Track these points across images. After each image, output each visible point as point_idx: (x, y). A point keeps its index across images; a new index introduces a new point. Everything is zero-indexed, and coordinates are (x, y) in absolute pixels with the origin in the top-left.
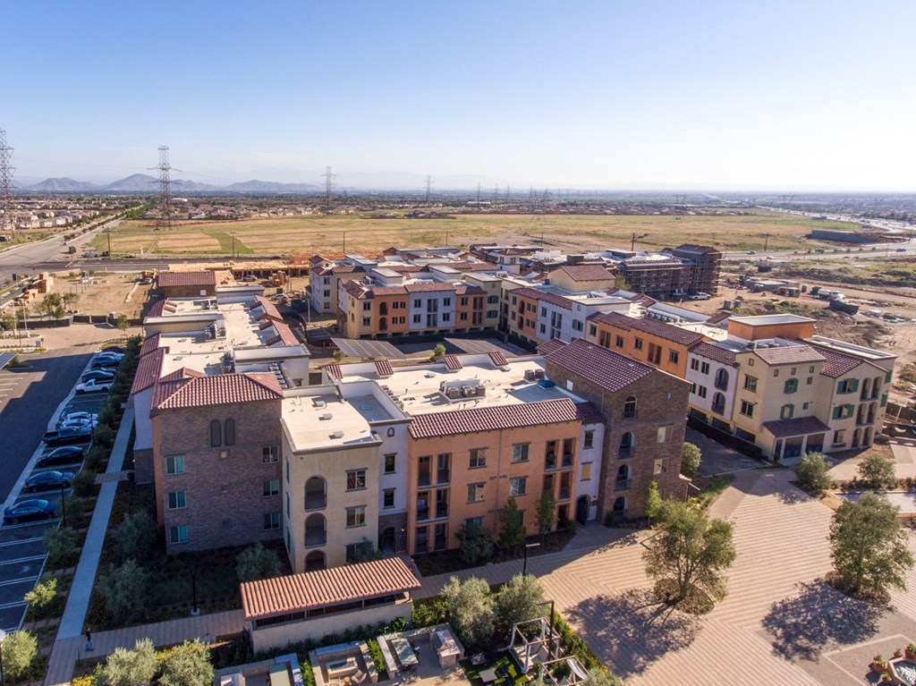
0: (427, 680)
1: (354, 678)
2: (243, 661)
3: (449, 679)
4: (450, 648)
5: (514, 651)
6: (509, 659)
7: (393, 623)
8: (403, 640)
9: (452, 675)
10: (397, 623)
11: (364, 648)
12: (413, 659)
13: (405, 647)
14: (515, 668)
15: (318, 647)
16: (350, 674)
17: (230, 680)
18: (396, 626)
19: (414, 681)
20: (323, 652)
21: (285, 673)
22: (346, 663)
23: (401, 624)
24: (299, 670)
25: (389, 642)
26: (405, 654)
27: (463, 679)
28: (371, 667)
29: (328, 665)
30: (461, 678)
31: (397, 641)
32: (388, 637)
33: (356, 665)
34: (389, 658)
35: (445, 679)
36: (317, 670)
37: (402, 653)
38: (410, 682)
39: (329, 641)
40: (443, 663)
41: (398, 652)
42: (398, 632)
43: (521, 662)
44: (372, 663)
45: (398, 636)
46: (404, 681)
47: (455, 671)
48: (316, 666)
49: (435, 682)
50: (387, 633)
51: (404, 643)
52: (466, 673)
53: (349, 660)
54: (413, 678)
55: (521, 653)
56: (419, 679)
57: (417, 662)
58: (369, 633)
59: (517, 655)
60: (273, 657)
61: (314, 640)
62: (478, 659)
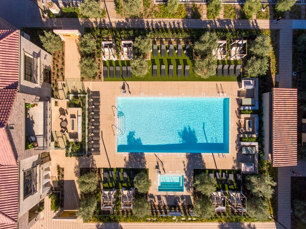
0: (236, 155)
1: (242, 128)
2: (260, 89)
3: (235, 163)
4: (245, 168)
5: (239, 192)
6: (236, 189)
7: (263, 151)
8: (254, 152)
9: (235, 164)
10: (262, 152)
11: (255, 136)
12: (244, 152)
13: (251, 151)
14: (232, 189)
15: (259, 118)
16: (245, 128)
17: (252, 83)
18: (261, 151)
19: (236, 150)
20: (256, 120)
21: (250, 104)
22: (250, 127)
23: (261, 154)
24: (250, 109)
25: (254, 146)
26: (247, 150)
27: (233, 168)
28: (245, 136)
29: (251, 121)
30: (233, 167)
31: (254, 150)
32: (257, 147)
33: (248, 131)
34: (247, 144)
35: (235, 161)
36: (249, 116)
37: (248, 149)
38: (236, 148)
39: (261, 123)
40: (240, 163)
41: (248, 148)
42: (259, 152)
43: (234, 192)
44: (246, 137)
45: (257, 151)
46: (237, 147)
47: (237, 166)
48: (251, 116)
49: (234, 157)
50: (259, 147)
51: (252, 152)
52: (235, 170)
53: (251, 129)
54: (238, 150)
55: (237, 194)
56: (237, 152)
57: (242, 153)
58: (260, 140)
59: (237, 192)
60: (259, 101)
61: (263, 117)
62: (239, 177)
